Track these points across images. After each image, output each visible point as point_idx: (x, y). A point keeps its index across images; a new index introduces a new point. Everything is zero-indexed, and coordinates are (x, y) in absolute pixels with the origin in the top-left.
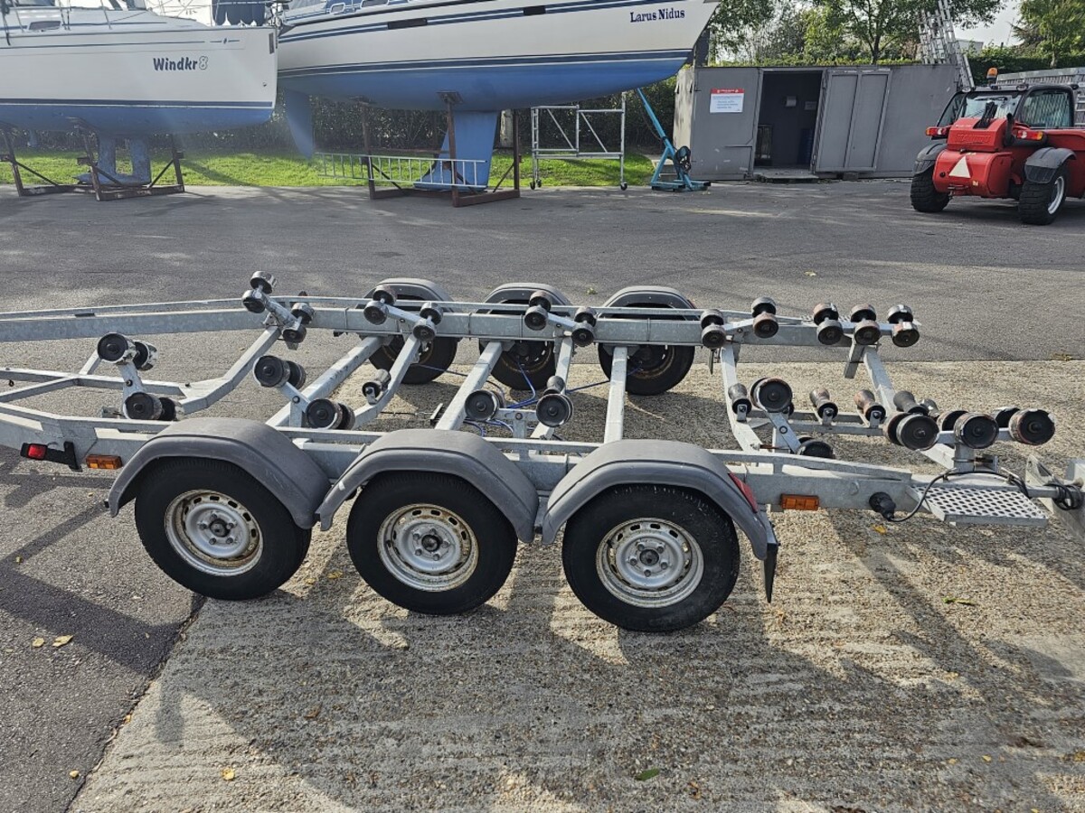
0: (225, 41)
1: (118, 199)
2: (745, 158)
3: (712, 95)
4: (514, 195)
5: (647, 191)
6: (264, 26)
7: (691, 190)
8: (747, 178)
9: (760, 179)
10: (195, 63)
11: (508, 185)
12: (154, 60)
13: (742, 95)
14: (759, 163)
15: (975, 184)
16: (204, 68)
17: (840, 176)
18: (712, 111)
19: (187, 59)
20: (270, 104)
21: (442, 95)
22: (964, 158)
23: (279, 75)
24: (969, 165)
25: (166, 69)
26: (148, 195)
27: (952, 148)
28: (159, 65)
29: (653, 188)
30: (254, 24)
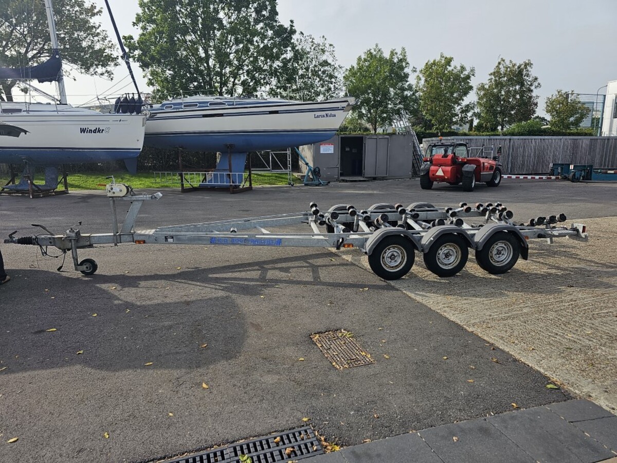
0: (120, 121)
1: (41, 197)
2: (336, 172)
3: (321, 146)
4: (250, 189)
5: (302, 186)
6: (140, 114)
7: (323, 185)
8: (338, 180)
9: (343, 181)
10: (103, 130)
11: (247, 185)
12: (81, 129)
13: (333, 146)
14: (342, 175)
15: (446, 177)
16: (108, 132)
17: (375, 179)
18: (321, 152)
19: (99, 128)
20: (140, 149)
21: (227, 145)
22: (440, 169)
23: (145, 135)
24: (443, 171)
25: (87, 132)
26: (54, 195)
27: (436, 165)
28: (83, 131)
29: (305, 185)
30: (135, 113)
